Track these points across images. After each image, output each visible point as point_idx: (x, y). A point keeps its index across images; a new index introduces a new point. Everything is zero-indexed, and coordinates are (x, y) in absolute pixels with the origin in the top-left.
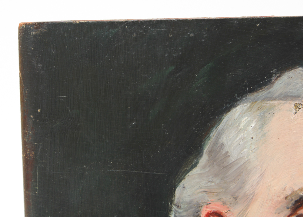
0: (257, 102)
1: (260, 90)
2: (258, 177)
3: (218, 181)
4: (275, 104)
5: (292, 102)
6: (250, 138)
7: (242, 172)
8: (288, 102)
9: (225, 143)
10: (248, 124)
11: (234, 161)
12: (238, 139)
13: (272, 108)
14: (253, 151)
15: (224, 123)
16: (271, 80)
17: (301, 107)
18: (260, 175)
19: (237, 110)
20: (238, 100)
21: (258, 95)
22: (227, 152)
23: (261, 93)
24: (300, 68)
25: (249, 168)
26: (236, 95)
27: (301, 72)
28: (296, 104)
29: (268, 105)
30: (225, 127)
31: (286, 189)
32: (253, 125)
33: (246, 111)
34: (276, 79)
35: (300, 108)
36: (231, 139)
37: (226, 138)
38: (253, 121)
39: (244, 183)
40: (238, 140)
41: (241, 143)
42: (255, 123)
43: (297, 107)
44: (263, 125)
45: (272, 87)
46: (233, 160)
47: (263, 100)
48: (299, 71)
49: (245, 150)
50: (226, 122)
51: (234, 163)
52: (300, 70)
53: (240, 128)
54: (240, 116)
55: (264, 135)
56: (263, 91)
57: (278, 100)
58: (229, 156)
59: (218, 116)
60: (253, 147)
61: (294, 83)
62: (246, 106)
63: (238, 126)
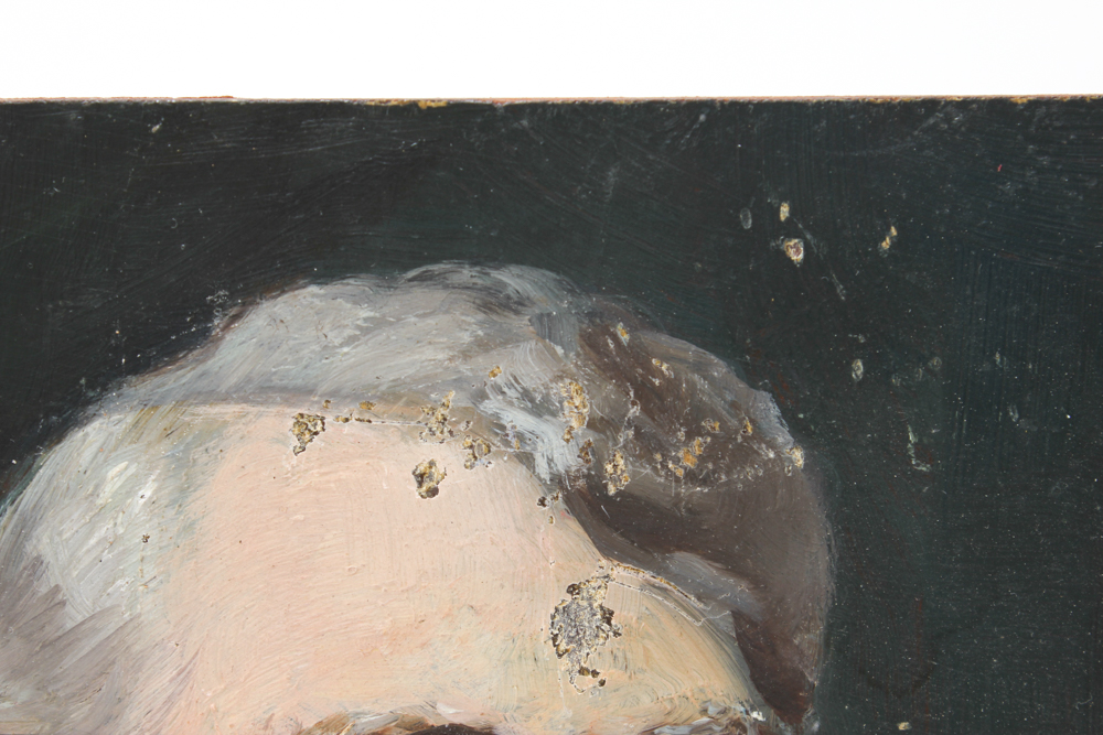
0: (161, 409)
1: (167, 364)
2: (171, 681)
3: (24, 696)
4: (227, 418)
5: (288, 410)
6: (139, 539)
7: (113, 662)
8: (274, 410)
9: (48, 558)
10: (130, 489)
11: (83, 623)
12: (92, 542)
13: (215, 430)
14: (151, 585)
15: (43, 484)
16: (209, 330)
17: (319, 428)
18: (179, 674)
19: (87, 435)
20: (89, 402)
21: (164, 385)
22: (57, 589)
23: (173, 377)
24: (313, 289)
25: (137, 648)
26: (83, 381)
27: (316, 301)
28: (302, 415)
29: (199, 420)
30: (47, 496)
31: (272, 723)
32: (148, 491)
33: (122, 441)
34: (226, 328)
35: (316, 433)
36: (67, 540)
37: (51, 539)
38: (147, 475)
39: (120, 700)
40: (94, 547)
41: (106, 556)
42: (156, 485)
43: (307, 429)
44: (184, 491)
45: (213, 355)
46: (80, 619)
47: (180, 403)
48: (310, 299)
49: (119, 582)
50: (49, 482)
51: (84, 627)
52: (314, 296)
53: (100, 502)
54: (101, 457)
55: (189, 528)
56: (182, 367)
57: (237, 403)
58: (63, 603)
59: (20, 458)
60: (150, 570)
61: (291, 343)
62: (120, 421)
63: (92, 495)
